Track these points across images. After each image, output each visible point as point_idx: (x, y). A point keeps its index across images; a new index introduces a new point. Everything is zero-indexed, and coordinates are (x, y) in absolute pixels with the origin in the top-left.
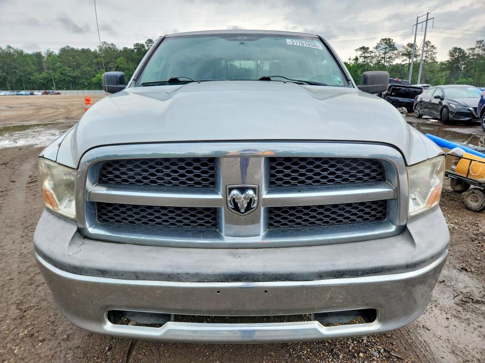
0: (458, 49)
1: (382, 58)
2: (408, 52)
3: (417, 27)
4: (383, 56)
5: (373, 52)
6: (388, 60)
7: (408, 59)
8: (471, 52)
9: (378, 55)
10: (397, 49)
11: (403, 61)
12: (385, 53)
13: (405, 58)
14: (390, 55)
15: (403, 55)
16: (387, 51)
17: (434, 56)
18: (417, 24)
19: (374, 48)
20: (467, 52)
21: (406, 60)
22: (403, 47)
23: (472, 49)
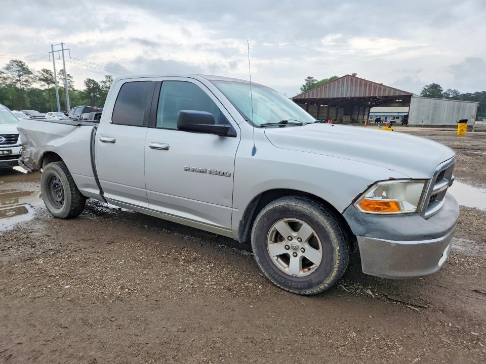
0: (92, 80)
1: (17, 80)
2: (45, 78)
3: (53, 54)
4: (18, 78)
5: (3, 73)
6: (25, 83)
7: (47, 85)
8: (103, 84)
9: (11, 76)
10: (32, 73)
11: (42, 86)
12: (19, 76)
13: (43, 83)
14: (26, 78)
15: (40, 80)
16: (21, 73)
17: (72, 84)
18: (53, 52)
19: (4, 68)
20: (101, 84)
21: (44, 85)
22: (39, 72)
23: (103, 82)
